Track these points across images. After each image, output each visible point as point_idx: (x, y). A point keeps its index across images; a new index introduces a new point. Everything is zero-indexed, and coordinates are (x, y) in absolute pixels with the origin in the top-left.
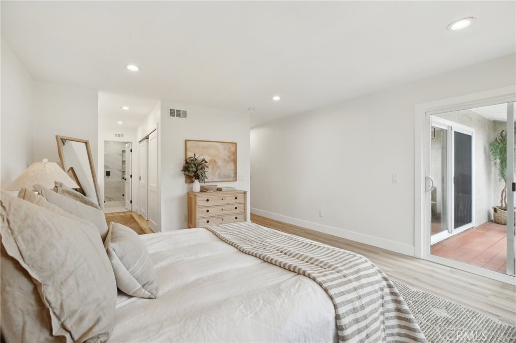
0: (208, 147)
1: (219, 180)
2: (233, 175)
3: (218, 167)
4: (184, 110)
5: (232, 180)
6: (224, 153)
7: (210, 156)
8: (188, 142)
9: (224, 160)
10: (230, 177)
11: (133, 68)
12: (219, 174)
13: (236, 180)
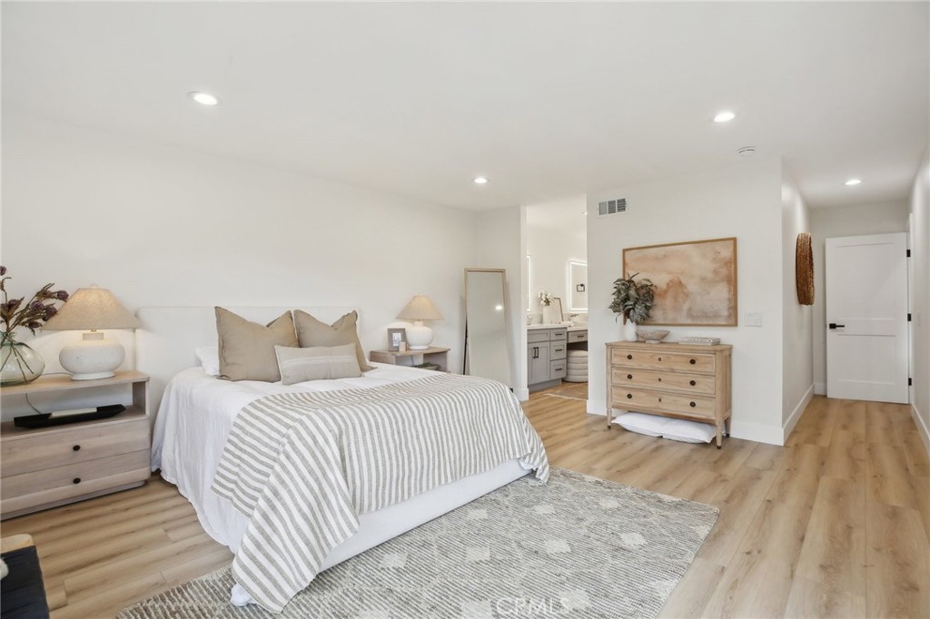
0: (665, 256)
1: (689, 322)
2: (725, 313)
3: (687, 295)
4: (619, 198)
5: (723, 323)
6: (701, 264)
7: (669, 273)
8: (626, 253)
9: (703, 279)
10: (716, 316)
11: (481, 180)
12: (690, 309)
13: (736, 324)
